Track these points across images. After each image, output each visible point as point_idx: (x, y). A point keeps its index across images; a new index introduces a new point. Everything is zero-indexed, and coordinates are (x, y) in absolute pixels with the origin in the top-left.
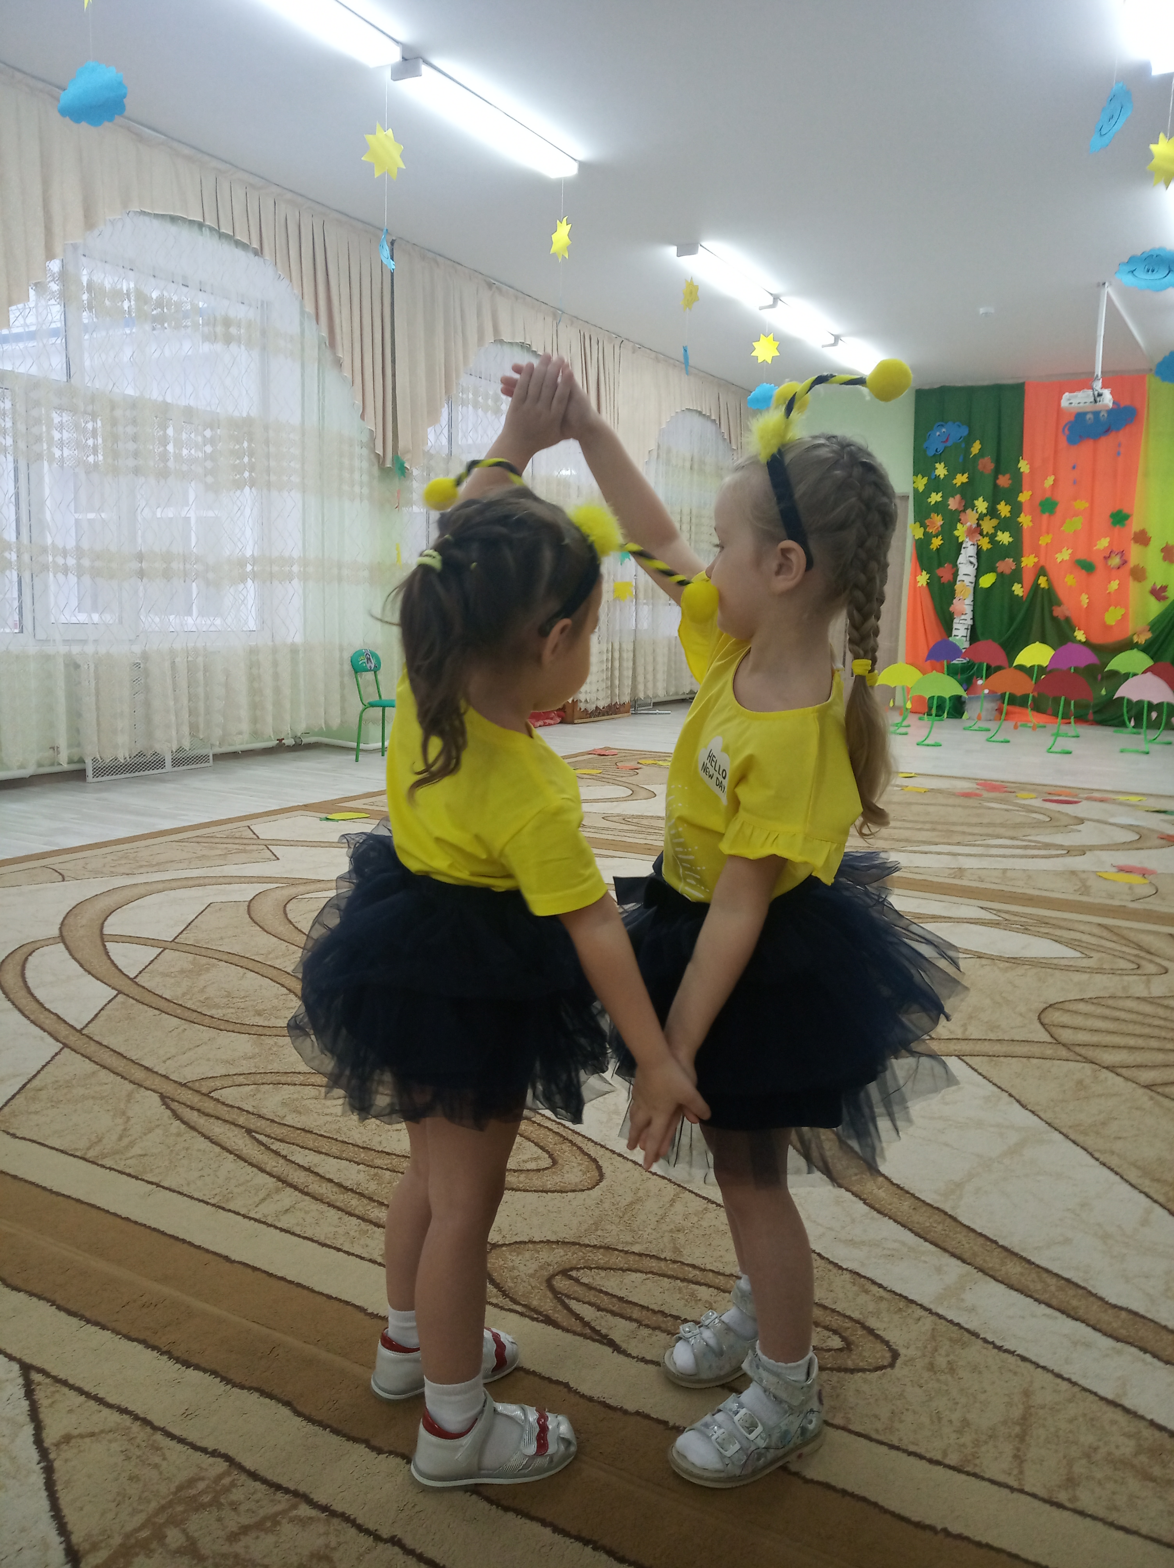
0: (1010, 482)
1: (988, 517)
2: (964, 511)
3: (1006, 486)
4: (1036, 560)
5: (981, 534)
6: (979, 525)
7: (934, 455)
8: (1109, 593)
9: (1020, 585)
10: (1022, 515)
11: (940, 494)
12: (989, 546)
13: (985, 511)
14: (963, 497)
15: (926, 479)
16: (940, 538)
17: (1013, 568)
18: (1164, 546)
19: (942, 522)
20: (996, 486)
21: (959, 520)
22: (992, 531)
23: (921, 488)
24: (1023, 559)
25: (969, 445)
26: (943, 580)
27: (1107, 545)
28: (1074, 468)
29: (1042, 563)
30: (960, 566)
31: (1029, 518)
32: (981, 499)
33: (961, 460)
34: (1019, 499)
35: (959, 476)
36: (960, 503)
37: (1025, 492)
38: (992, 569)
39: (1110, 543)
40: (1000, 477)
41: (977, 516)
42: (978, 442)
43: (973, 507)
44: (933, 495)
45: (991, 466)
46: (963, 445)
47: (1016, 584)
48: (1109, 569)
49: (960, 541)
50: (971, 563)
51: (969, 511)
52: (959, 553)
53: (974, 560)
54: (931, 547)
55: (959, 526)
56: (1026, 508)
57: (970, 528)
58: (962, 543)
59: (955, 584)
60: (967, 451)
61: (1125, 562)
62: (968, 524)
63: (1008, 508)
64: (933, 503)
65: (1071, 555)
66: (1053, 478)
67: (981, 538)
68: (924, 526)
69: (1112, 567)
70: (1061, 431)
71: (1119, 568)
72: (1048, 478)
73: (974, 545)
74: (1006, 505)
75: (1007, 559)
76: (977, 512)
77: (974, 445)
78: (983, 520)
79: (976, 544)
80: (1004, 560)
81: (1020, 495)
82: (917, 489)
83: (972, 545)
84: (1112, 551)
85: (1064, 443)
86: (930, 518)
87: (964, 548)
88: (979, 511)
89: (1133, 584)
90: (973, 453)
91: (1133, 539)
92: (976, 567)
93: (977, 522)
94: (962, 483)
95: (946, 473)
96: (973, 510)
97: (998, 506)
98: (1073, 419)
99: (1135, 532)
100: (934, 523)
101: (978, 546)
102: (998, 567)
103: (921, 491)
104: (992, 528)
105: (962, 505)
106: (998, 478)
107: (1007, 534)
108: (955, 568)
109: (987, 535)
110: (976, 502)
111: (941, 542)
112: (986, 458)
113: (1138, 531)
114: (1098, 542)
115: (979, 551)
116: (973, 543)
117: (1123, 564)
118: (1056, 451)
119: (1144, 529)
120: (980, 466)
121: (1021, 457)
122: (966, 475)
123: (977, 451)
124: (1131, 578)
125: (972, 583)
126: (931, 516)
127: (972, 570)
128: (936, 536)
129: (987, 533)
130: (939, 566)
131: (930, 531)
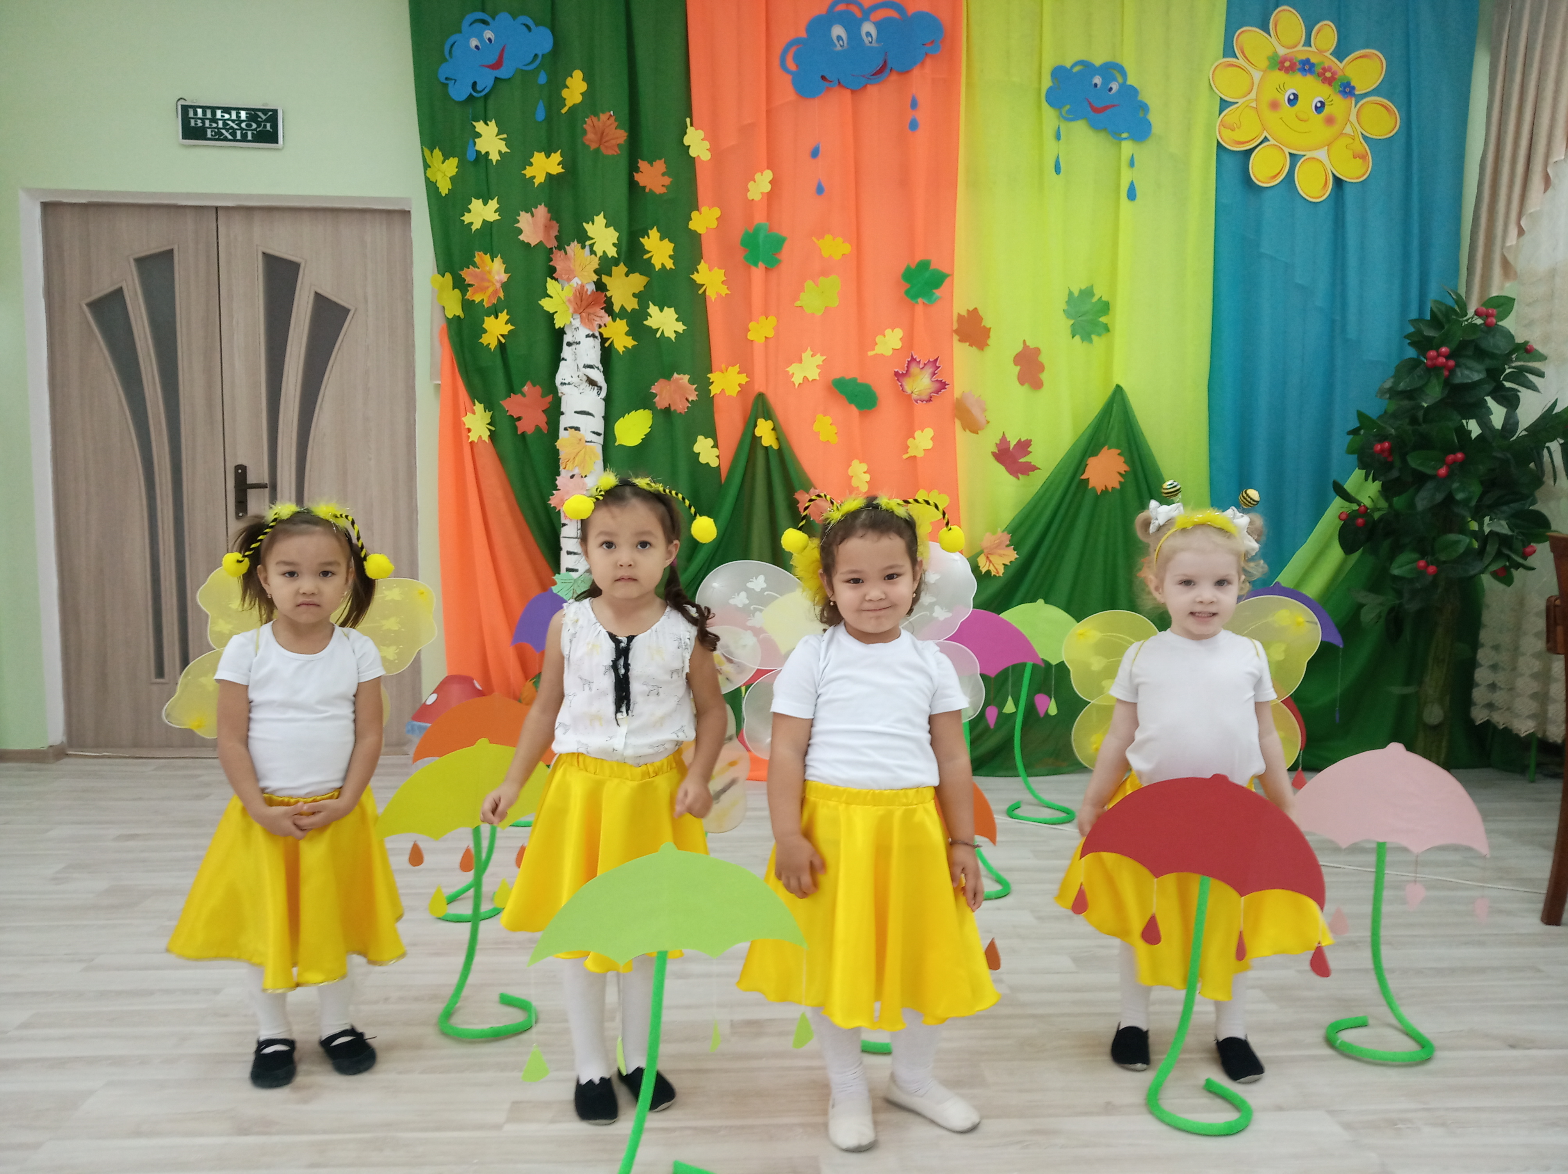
0: (667, 181)
1: (622, 268)
2: (561, 247)
3: (658, 190)
4: (743, 379)
5: (608, 308)
6: (600, 286)
7: (470, 98)
8: (914, 457)
9: (710, 442)
10: (703, 267)
11: (493, 204)
12: (630, 342)
13: (612, 252)
14: (555, 214)
15: (453, 162)
16: (504, 316)
17: (693, 397)
18: (1019, 348)
19: (504, 277)
20: (633, 186)
21: (551, 272)
22: (632, 304)
23: (444, 188)
24: (712, 376)
25: (557, 84)
26: (522, 426)
27: (898, 345)
28: (815, 153)
29: (759, 387)
30: (562, 389)
31: (719, 275)
32: (600, 220)
33: (541, 115)
34: (692, 225)
35: (538, 158)
36: (547, 228)
37: (704, 209)
38: (645, 401)
39: (909, 340)
40: (643, 165)
41: (595, 263)
42: (578, 75)
43: (583, 238)
44: (476, 204)
45: (621, 136)
46: (542, 78)
47: (700, 438)
48: (907, 399)
49: (558, 324)
50: (592, 382)
51: (574, 247)
52: (556, 359)
53: (598, 376)
54: (485, 340)
55: (552, 286)
56: (709, 247)
57: (580, 293)
58: (561, 332)
59: (557, 437)
60: (555, 99)
61: (943, 385)
62: (576, 282)
63: (668, 247)
64: (477, 225)
65: (823, 368)
66: (768, 175)
67: (608, 319)
68: (460, 284)
69: (914, 396)
70: (776, 63)
71: (930, 400)
72: (758, 176)
73: (594, 336)
74: (661, 239)
75: (675, 375)
76: (593, 252)
77: (569, 81)
78: (610, 274)
79: (597, 334)
80: (668, 376)
81: (694, 214)
82: (431, 187)
83: (588, 336)
84: (913, 359)
85: (786, 91)
86: (475, 265)
87: (569, 344)
88: (599, 250)
89: (962, 437)
90: (569, 103)
91: (957, 332)
92: (603, 394)
93: (595, 278)
94: (549, 176)
95: (504, 149)
96: (583, 247)
97: (644, 241)
98: (803, 34)
99: (960, 317)
100: (484, 278)
101: (604, 340)
102: (655, 395)
103: (444, 191)
104: (634, 295)
105: (555, 233)
106: (637, 170)
107: (670, 313)
108: (550, 398)
109: (623, 313)
110: (588, 227)
111: (510, 327)
112: (603, 117)
113: (964, 313)
114: (879, 339)
115: (607, 353)
116: (591, 333)
117: (937, 392)
118: (768, 112)
119: (976, 309)
120: (590, 136)
121: (688, 120)
122: (556, 157)
123: (578, 99)
124: (958, 424)
125: (599, 434)
126: (477, 259)
127: (594, 401)
128: (495, 312)
129: (622, 307)
130: (511, 389)
131: (477, 299)
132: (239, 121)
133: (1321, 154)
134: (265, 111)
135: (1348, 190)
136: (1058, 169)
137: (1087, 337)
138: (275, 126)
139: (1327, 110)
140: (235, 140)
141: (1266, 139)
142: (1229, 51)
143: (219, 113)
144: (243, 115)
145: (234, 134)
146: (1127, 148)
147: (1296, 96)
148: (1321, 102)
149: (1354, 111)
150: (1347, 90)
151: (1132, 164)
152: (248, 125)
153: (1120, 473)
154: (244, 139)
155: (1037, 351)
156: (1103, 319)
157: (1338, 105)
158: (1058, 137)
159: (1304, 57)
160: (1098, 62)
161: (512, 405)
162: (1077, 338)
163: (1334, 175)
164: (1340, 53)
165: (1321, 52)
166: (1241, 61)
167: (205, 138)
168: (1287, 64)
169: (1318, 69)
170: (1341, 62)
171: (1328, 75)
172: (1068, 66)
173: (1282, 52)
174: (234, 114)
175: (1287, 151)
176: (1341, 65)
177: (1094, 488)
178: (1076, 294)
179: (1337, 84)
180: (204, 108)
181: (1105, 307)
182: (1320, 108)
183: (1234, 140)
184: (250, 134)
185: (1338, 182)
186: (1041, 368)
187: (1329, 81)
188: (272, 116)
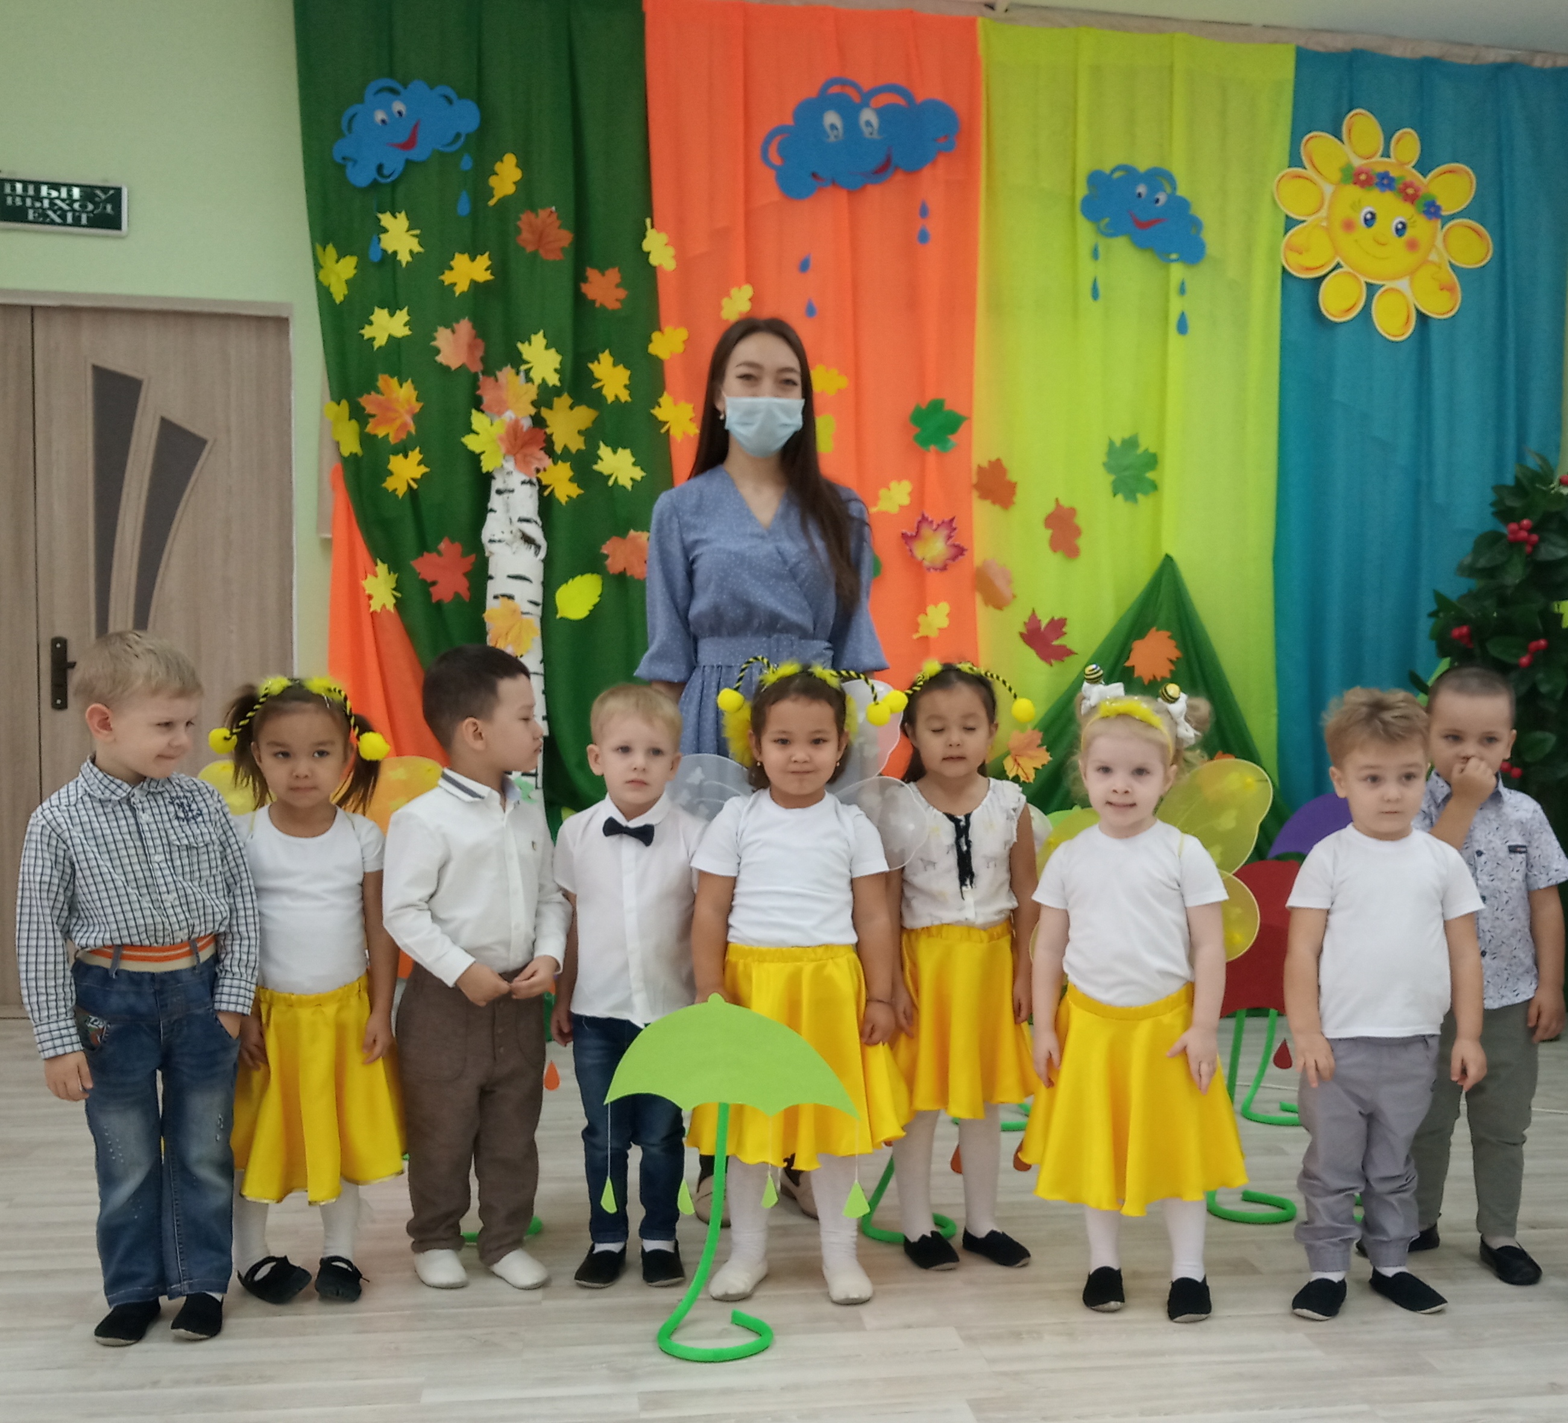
0: (622, 294)
1: (565, 400)
2: (490, 369)
3: (612, 304)
5: (549, 448)
6: (538, 422)
7: (375, 184)
8: (925, 639)
10: (666, 400)
11: (402, 316)
12: (574, 491)
13: (553, 380)
14: (481, 330)
15: (350, 262)
16: (415, 455)
18: (1050, 508)
19: (416, 406)
20: (580, 300)
21: (477, 404)
22: (577, 444)
23: (339, 293)
25: (484, 170)
26: (439, 593)
27: (906, 501)
28: (804, 266)
30: (489, 548)
31: (686, 410)
32: (538, 340)
33: (464, 207)
34: (653, 349)
35: (461, 261)
36: (471, 347)
37: (668, 330)
38: (593, 564)
39: (919, 495)
40: (592, 274)
41: (532, 392)
42: (510, 160)
43: (516, 360)
44: (380, 316)
45: (565, 238)
46: (467, 163)
48: (918, 568)
49: (485, 467)
50: (528, 540)
51: (506, 372)
52: (481, 511)
53: (535, 531)
54: (390, 484)
55: (478, 420)
56: (674, 376)
57: (514, 430)
58: (489, 477)
59: (483, 608)
60: (481, 191)
61: (959, 551)
62: (509, 415)
63: (623, 375)
64: (380, 341)
66: (747, 291)
67: (548, 462)
68: (358, 414)
69: (926, 563)
70: (756, 153)
71: (944, 568)
72: (734, 291)
73: (530, 483)
74: (615, 364)
75: (632, 532)
76: (529, 380)
77: (498, 167)
78: (550, 407)
79: (535, 480)
80: (622, 533)
81: (656, 336)
82: (324, 292)
83: (523, 483)
84: (924, 519)
85: (768, 192)
86: (378, 391)
87: (499, 492)
88: (537, 376)
89: (984, 614)
90: (498, 194)
91: (978, 487)
92: (542, 554)
93: (533, 411)
94: (474, 284)
95: (417, 249)
96: (518, 373)
97: (594, 367)
98: (789, 121)
99: (980, 469)
100: (388, 408)
101: (542, 488)
102: (607, 557)
103: (339, 298)
104: (579, 432)
105: (480, 353)
106: (585, 280)
107: (625, 457)
108: (473, 557)
109: (565, 455)
110: (523, 348)
111: (423, 469)
112: (543, 214)
113: (985, 464)
114: (883, 492)
115: (546, 504)
116: (527, 479)
117: (954, 558)
118: (748, 214)
119: (998, 461)
120: (526, 235)
121: (648, 221)
122: (483, 261)
123: (510, 189)
124: (979, 599)
125: (536, 604)
126: (380, 383)
127: (530, 563)
128: (403, 450)
129: (565, 447)
130: (424, 546)
131: (381, 433)
132: (70, 200)
133: (1403, 284)
134: (105, 190)
135: (1434, 329)
136: (1095, 294)
137: (1131, 496)
138: (118, 207)
139: (1409, 233)
140: (64, 223)
141: (1338, 266)
142: (1295, 160)
143: (44, 190)
144: (76, 193)
145: (63, 216)
146: (1177, 271)
147: (1373, 215)
148: (1401, 223)
149: (1440, 236)
150: (1432, 210)
151: (1182, 290)
152: (83, 207)
153: (1171, 661)
154: (77, 223)
155: (1072, 512)
156: (1150, 475)
157: (1421, 227)
158: (1095, 254)
159: (1380, 169)
160: (1143, 165)
161: (425, 566)
162: (1120, 497)
163: (1418, 311)
164: (1424, 166)
165: (1402, 164)
166: (1310, 172)
167: (24, 219)
168: (1363, 177)
169: (1399, 185)
170: (1424, 175)
171: (1410, 191)
172: (1107, 171)
173: (1357, 163)
174: (64, 193)
175: (1363, 279)
176: (1425, 181)
177: (1140, 678)
178: (1118, 443)
179: (1420, 202)
180: (25, 183)
181: (1152, 461)
182: (1401, 230)
183: (1302, 266)
184: (84, 218)
185: (1423, 319)
186: (1077, 532)
187: (1411, 199)
188: (115, 197)
